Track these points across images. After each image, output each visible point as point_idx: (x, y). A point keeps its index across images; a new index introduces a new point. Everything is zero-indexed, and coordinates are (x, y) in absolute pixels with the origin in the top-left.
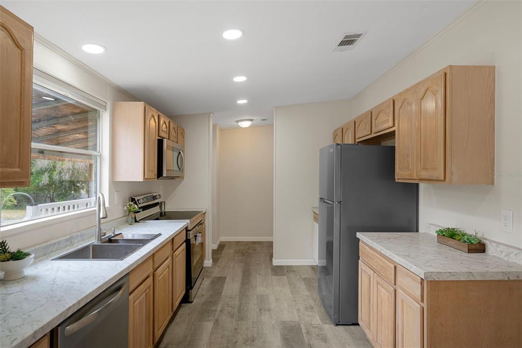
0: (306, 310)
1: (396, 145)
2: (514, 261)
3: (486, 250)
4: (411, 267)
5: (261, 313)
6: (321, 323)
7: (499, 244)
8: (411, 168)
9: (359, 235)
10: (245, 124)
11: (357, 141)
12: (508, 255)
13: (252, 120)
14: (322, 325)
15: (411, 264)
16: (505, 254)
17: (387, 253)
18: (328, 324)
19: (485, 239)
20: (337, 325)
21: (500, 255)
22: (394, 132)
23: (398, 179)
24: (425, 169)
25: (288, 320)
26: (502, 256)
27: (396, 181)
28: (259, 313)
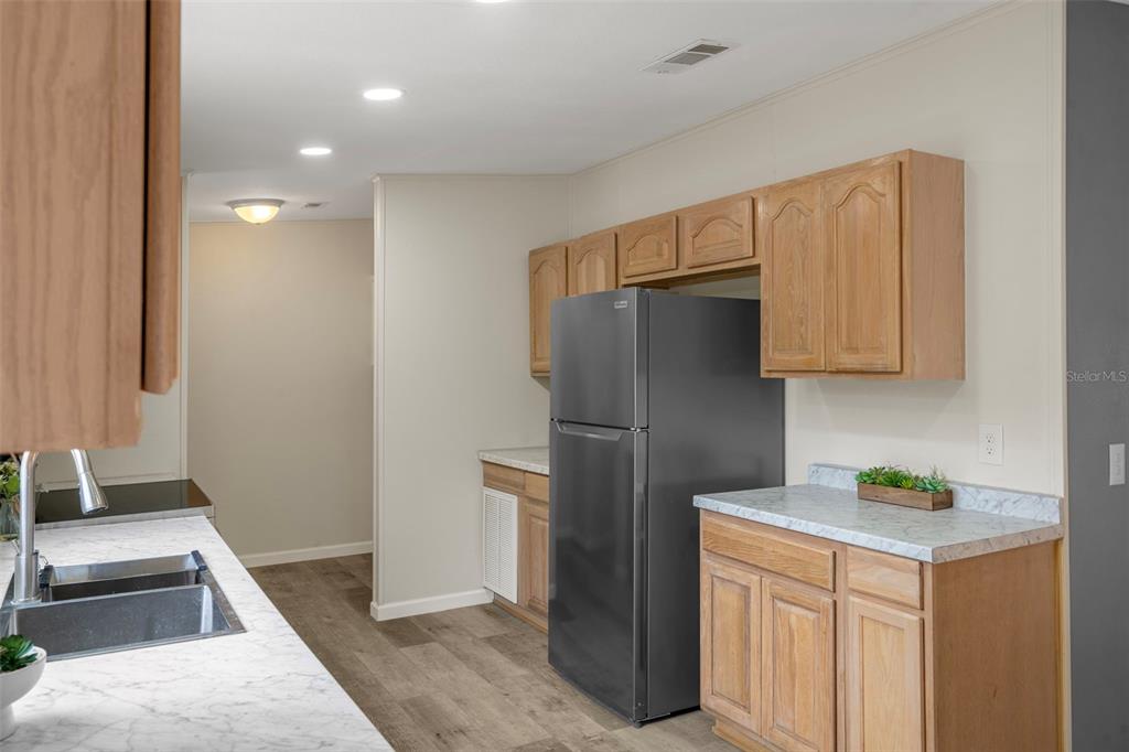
0: (550, 710)
1: (764, 297)
2: (1011, 514)
3: (955, 503)
4: (891, 546)
5: (445, 743)
6: (603, 729)
7: (979, 488)
8: (809, 347)
9: (701, 501)
10: (261, 214)
11: (623, 281)
12: (1000, 504)
13: (279, 203)
14: (609, 733)
15: (889, 540)
16: (995, 503)
17: (812, 528)
18: (619, 727)
19: (953, 482)
20: (643, 724)
21: (984, 507)
22: (758, 267)
23: (770, 371)
24: (852, 349)
25: (527, 742)
26: (988, 508)
27: (763, 375)
28: (440, 744)
